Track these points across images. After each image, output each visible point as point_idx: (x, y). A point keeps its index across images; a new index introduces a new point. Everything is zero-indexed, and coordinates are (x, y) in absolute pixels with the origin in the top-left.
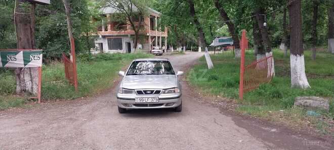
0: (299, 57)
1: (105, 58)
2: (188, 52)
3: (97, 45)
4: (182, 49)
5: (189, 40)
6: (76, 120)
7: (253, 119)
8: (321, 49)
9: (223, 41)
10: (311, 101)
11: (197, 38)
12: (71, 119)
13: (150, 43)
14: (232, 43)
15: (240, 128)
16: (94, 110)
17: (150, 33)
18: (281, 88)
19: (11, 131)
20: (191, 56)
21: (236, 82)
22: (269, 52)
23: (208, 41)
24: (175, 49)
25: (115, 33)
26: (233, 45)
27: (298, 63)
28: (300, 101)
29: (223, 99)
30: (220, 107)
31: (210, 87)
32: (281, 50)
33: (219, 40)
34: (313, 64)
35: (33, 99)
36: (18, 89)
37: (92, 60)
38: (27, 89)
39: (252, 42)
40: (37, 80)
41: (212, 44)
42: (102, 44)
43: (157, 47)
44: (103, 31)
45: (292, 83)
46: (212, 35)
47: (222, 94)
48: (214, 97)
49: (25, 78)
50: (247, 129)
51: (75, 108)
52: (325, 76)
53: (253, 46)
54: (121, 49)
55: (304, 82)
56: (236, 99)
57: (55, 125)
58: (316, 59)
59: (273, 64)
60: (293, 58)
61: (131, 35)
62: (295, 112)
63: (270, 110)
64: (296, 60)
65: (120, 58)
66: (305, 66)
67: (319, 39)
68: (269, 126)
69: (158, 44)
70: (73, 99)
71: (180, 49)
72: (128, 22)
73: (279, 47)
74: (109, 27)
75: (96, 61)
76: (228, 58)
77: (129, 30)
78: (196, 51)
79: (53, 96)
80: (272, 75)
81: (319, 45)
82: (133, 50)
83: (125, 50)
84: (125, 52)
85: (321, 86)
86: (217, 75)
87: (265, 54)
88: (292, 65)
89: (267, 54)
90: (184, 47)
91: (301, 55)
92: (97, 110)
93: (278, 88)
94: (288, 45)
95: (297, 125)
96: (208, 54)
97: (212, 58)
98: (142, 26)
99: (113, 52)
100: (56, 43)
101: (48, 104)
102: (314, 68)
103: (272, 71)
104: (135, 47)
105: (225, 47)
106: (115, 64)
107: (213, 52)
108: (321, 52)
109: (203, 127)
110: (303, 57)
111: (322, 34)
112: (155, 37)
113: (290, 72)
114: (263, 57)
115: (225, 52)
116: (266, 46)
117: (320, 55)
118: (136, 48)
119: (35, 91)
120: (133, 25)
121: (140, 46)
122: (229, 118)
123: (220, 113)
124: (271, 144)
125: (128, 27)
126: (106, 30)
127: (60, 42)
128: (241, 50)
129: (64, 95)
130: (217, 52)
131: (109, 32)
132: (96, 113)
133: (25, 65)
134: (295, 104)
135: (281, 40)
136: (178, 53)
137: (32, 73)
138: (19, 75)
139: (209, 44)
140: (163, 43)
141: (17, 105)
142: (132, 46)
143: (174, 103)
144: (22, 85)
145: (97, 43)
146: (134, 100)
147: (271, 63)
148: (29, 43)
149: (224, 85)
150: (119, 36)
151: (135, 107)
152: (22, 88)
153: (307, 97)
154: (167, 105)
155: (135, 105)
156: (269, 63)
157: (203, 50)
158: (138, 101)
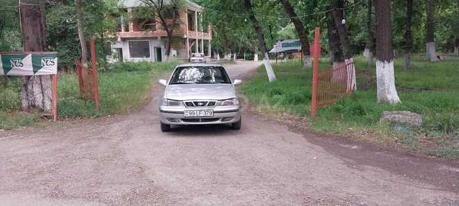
0: (387, 64)
1: (128, 68)
2: (240, 61)
3: (114, 51)
4: (232, 57)
5: (241, 45)
6: (108, 139)
7: (329, 136)
8: (417, 56)
9: (288, 45)
10: (401, 116)
11: (251, 43)
12: (102, 138)
13: (189, 48)
14: (299, 48)
15: (314, 145)
16: (129, 128)
17: (188, 35)
18: (365, 104)
19: (29, 152)
20: (244, 66)
22: (349, 58)
23: (268, 46)
24: (222, 56)
25: (140, 34)
26: (301, 51)
27: (386, 72)
28: (387, 117)
29: (291, 117)
30: (288, 124)
31: (273, 103)
32: (365, 57)
33: (283, 44)
34: (404, 75)
35: (46, 117)
36: (25, 104)
37: (111, 70)
38: (37, 104)
39: (327, 47)
40: (48, 92)
41: (273, 50)
42: (121, 49)
43: (197, 54)
44: (123, 32)
45: (379, 98)
46: (273, 38)
47: (289, 110)
48: (280, 114)
49: (34, 90)
50: (322, 146)
51: (103, 127)
52: (421, 90)
53: (327, 53)
54: (148, 56)
55: (393, 96)
56: (307, 116)
57: (84, 145)
58: (410, 68)
59: (354, 74)
60: (379, 65)
61: (162, 37)
62: (381, 128)
64: (384, 67)
65: (149, 69)
66: (395, 78)
67: (415, 43)
68: (349, 143)
69: (200, 51)
70: (98, 117)
71: (228, 57)
72: (158, 19)
73: (362, 54)
74: (131, 25)
75: (115, 72)
76: (295, 68)
77: (159, 31)
78: (250, 60)
79: (71, 113)
80: (352, 87)
81: (414, 51)
82: (164, 57)
83: (154, 58)
84: (153, 61)
85: (414, 101)
86: (282, 89)
87: (344, 61)
88: (378, 75)
89: (346, 60)
90: (235, 55)
91: (389, 62)
92: (132, 128)
93: (360, 103)
94: (373, 49)
95: (382, 142)
96: (267, 63)
97: (275, 68)
98: (176, 25)
99: (137, 60)
101: (67, 122)
102: (408, 80)
103: (353, 83)
104: (168, 53)
105: (289, 54)
106: (143, 75)
107: (274, 61)
108: (417, 61)
109: (269, 145)
110: (392, 64)
111: (418, 37)
112: (194, 40)
113: (375, 85)
114: (341, 65)
115: (289, 60)
116: (345, 50)
117: (415, 64)
118: (168, 55)
119: (48, 106)
120: (164, 24)
121: (174, 52)
122: (300, 136)
123: (289, 130)
124: (351, 161)
125: (158, 25)
126: (127, 30)
128: (312, 59)
129: (84, 112)
130: (279, 61)
131: (132, 33)
132: (132, 132)
133: (35, 72)
134: (381, 120)
135: (365, 44)
136: (226, 62)
137: (43, 83)
138: (25, 86)
139: (268, 51)
140: (206, 48)
141: (27, 123)
142: (163, 53)
143: (232, 117)
144: (31, 99)
145: (114, 47)
146: (183, 113)
147: (351, 71)
148: (38, 43)
149: (290, 102)
150: (145, 38)
151: (183, 123)
152: (30, 102)
153: (396, 112)
154: (224, 119)
155: (184, 120)
156: (349, 72)
157: (261, 58)
158: (187, 115)
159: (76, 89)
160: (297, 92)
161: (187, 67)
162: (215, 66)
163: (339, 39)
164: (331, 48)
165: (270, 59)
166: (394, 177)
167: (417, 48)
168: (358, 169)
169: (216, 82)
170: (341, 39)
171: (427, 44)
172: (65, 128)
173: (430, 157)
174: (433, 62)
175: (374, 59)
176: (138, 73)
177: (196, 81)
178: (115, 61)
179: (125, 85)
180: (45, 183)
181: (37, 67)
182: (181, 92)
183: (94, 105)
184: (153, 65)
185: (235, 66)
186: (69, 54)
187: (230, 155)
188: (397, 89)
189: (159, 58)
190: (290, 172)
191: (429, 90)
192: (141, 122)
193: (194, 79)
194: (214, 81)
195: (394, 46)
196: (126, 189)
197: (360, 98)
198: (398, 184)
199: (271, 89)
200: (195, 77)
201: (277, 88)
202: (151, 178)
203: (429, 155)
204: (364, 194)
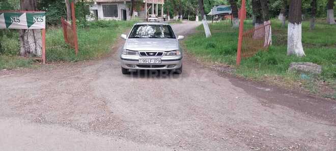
0: (296, 26)
1: (102, 25)
2: (185, 21)
3: (92, 12)
4: (179, 18)
5: (186, 9)
6: (82, 78)
7: (249, 81)
8: (319, 20)
9: (221, 9)
10: (305, 66)
11: (194, 7)
12: (78, 78)
13: (147, 10)
14: (230, 12)
15: (236, 87)
16: (98, 71)
17: (146, 0)
18: (277, 56)
19: (23, 87)
20: (188, 25)
21: (234, 50)
22: (267, 21)
23: (206, 10)
24: (171, 17)
26: (231, 14)
27: (295, 32)
28: (294, 66)
29: (221, 65)
30: (218, 71)
31: (208, 54)
32: (279, 20)
33: (218, 8)
34: (310, 34)
35: (38, 60)
36: (22, 50)
37: (88, 26)
38: (31, 51)
39: (251, 12)
40: (40, 42)
41: (210, 13)
42: (97, 10)
43: (153, 15)
45: (288, 51)
46: (210, 4)
47: (220, 60)
48: (212, 62)
49: (29, 40)
50: (243, 88)
51: (80, 69)
52: (321, 46)
53: (251, 16)
54: (116, 16)
55: (299, 50)
56: (233, 64)
57: (64, 82)
58: (313, 29)
59: (270, 33)
61: (127, 2)
62: (289, 75)
63: (265, 73)
64: (294, 28)
65: (117, 26)
66: (302, 37)
67: (318, 10)
68: (263, 86)
69: (155, 13)
70: (76, 61)
71: (176, 18)
73: (277, 18)
75: (92, 28)
76: (227, 27)
78: (192, 20)
79: (57, 58)
80: (268, 43)
81: (318, 16)
82: (128, 17)
83: (121, 18)
84: (120, 20)
85: (316, 55)
86: (215, 43)
87: (263, 22)
88: (289, 34)
89: (265, 22)
90: (181, 16)
91: (298, 24)
92: (100, 71)
93: (274, 54)
94: (286, 15)
95: (290, 86)
96: (205, 23)
97: (210, 26)
99: (108, 19)
100: (51, 9)
101: (53, 65)
102: (311, 38)
103: (269, 40)
104: (131, 14)
105: (222, 16)
106: (112, 31)
107: (211, 22)
108: (319, 23)
109: (202, 86)
110: (300, 25)
111: (321, 5)
112: (151, 4)
113: (287, 41)
114: (261, 26)
115: (222, 21)
116: (264, 15)
117: (318, 25)
119: (39, 52)
121: (135, 13)
122: (227, 80)
123: (218, 75)
124: (265, 101)
127: (55, 8)
128: (240, 20)
129: (67, 58)
130: (214, 21)
132: (101, 73)
133: (29, 26)
134: (290, 69)
135: (280, 9)
136: (175, 21)
137: (35, 35)
138: (22, 37)
139: (206, 13)
140: (159, 10)
141: (23, 65)
142: (128, 13)
143: (175, 65)
144: (27, 47)
145: (92, 9)
146: (138, 61)
147: (269, 31)
148: (31, 4)
149: (221, 53)
150: (114, 2)
151: (138, 68)
152: (26, 50)
153: (302, 63)
154: (169, 66)
155: (139, 66)
156: (267, 31)
157: (200, 19)
158: (141, 62)
159: (63, 40)
160: (227, 46)
161: (143, 25)
162: (164, 24)
163: (261, 6)
164: (254, 12)
165: (207, 19)
166: (298, 114)
167: (320, 13)
168: (270, 107)
169: (165, 37)
170: (262, 5)
171: (328, 11)
172: (51, 69)
173: (326, 99)
174: (331, 25)
175: (287, 21)
176: (108, 29)
177: (150, 36)
178: (92, 19)
179: (98, 37)
180: (33, 111)
181: (30, 23)
182: (138, 44)
183: (74, 53)
184: (120, 23)
185: (181, 25)
186: (58, 13)
187: (172, 94)
188: (303, 44)
189: (125, 18)
190: (217, 108)
191: (327, 46)
192: (108, 66)
193: (148, 34)
194: (163, 36)
195: (303, 11)
196: (92, 118)
197: (274, 51)
198: (300, 120)
199: (207, 43)
200: (149, 32)
201: (212, 43)
202: (112, 109)
203: (326, 97)
204: (273, 127)
